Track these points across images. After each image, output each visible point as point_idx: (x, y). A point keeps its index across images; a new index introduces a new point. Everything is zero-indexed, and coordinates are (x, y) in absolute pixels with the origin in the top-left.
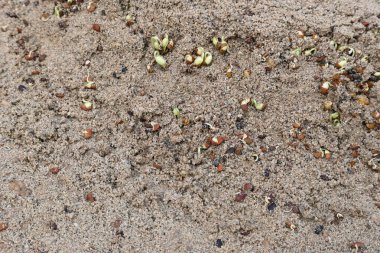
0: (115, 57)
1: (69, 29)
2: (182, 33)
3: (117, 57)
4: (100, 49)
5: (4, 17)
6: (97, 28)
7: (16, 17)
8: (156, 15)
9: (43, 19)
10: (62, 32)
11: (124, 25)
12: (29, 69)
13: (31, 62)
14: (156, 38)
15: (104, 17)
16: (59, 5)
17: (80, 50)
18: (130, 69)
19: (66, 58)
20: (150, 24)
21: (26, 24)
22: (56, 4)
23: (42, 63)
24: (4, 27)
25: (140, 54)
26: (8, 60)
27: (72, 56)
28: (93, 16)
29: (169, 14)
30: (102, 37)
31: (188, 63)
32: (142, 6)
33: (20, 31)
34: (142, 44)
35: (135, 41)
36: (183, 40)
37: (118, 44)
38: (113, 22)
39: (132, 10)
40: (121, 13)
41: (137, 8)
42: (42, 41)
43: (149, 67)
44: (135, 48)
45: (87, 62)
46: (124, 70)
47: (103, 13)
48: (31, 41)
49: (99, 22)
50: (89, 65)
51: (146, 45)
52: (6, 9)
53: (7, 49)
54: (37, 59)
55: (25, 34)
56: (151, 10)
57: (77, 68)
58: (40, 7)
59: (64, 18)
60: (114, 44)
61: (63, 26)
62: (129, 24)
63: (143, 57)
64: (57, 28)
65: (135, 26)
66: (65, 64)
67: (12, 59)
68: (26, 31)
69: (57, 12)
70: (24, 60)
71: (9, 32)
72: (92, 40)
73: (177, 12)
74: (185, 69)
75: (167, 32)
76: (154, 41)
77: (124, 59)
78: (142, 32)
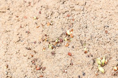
0: (79, 68)
1: (56, 55)
2: (111, 56)
3: (80, 68)
4: (72, 64)
5: (24, 49)
6: (70, 54)
7: (30, 49)
8: (98, 48)
9: (44, 50)
10: (53, 57)
11: (83, 53)
12: (38, 75)
13: (38, 71)
14: (99, 59)
15: (73, 49)
16: (51, 44)
17: (62, 65)
18: (86, 74)
19: (55, 69)
20: (96, 52)
21: (35, 52)
22: (50, 43)
23: (44, 71)
24: (25, 55)
25: (91, 67)
26: (27, 70)
27: (58, 68)
28: (68, 49)
29: (105, 47)
30: (73, 59)
31: (115, 70)
32: (92, 44)
33: (32, 57)
34: (92, 62)
35: (89, 60)
36: (112, 60)
37: (80, 62)
38: (78, 52)
39: (87, 46)
40: (81, 47)
41: (89, 45)
42: (43, 60)
43: (96, 73)
44: (89, 64)
45: (66, 71)
46: (84, 74)
47: (73, 47)
48: (38, 61)
49: (71, 52)
50: (66, 72)
51: (94, 62)
52: (25, 46)
53: (27, 65)
54: (41, 69)
55: (35, 58)
56: (96, 45)
57: (60, 74)
58: (41, 44)
59: (54, 50)
60: (78, 62)
61: (53, 54)
62: (85, 52)
63: (93, 68)
64: (51, 55)
65: (88, 53)
66: (55, 72)
67: (30, 70)
68: (36, 56)
69: (50, 47)
70: (35, 70)
71: (27, 57)
72: (68, 60)
73: (108, 46)
74: (114, 74)
75: (104, 56)
76: (98, 60)
77: (84, 69)
78: (92, 56)
